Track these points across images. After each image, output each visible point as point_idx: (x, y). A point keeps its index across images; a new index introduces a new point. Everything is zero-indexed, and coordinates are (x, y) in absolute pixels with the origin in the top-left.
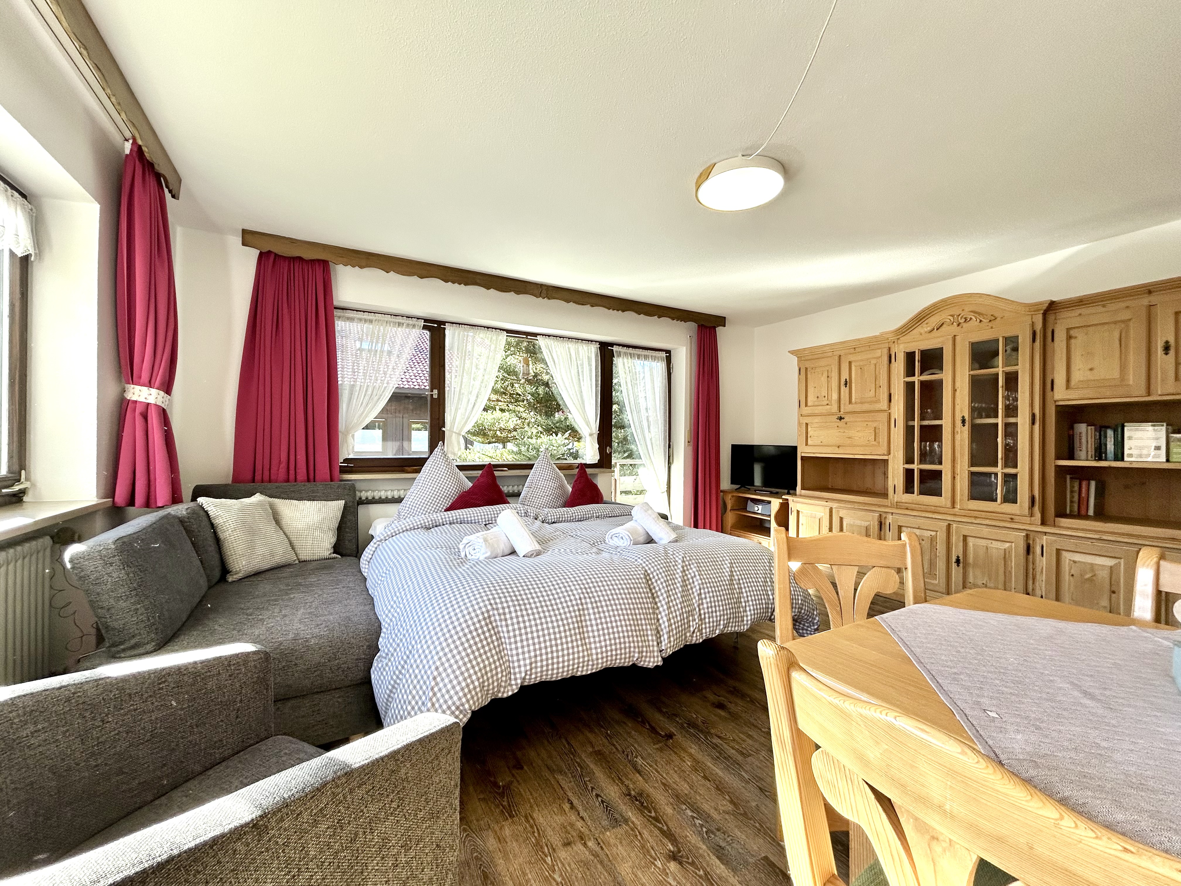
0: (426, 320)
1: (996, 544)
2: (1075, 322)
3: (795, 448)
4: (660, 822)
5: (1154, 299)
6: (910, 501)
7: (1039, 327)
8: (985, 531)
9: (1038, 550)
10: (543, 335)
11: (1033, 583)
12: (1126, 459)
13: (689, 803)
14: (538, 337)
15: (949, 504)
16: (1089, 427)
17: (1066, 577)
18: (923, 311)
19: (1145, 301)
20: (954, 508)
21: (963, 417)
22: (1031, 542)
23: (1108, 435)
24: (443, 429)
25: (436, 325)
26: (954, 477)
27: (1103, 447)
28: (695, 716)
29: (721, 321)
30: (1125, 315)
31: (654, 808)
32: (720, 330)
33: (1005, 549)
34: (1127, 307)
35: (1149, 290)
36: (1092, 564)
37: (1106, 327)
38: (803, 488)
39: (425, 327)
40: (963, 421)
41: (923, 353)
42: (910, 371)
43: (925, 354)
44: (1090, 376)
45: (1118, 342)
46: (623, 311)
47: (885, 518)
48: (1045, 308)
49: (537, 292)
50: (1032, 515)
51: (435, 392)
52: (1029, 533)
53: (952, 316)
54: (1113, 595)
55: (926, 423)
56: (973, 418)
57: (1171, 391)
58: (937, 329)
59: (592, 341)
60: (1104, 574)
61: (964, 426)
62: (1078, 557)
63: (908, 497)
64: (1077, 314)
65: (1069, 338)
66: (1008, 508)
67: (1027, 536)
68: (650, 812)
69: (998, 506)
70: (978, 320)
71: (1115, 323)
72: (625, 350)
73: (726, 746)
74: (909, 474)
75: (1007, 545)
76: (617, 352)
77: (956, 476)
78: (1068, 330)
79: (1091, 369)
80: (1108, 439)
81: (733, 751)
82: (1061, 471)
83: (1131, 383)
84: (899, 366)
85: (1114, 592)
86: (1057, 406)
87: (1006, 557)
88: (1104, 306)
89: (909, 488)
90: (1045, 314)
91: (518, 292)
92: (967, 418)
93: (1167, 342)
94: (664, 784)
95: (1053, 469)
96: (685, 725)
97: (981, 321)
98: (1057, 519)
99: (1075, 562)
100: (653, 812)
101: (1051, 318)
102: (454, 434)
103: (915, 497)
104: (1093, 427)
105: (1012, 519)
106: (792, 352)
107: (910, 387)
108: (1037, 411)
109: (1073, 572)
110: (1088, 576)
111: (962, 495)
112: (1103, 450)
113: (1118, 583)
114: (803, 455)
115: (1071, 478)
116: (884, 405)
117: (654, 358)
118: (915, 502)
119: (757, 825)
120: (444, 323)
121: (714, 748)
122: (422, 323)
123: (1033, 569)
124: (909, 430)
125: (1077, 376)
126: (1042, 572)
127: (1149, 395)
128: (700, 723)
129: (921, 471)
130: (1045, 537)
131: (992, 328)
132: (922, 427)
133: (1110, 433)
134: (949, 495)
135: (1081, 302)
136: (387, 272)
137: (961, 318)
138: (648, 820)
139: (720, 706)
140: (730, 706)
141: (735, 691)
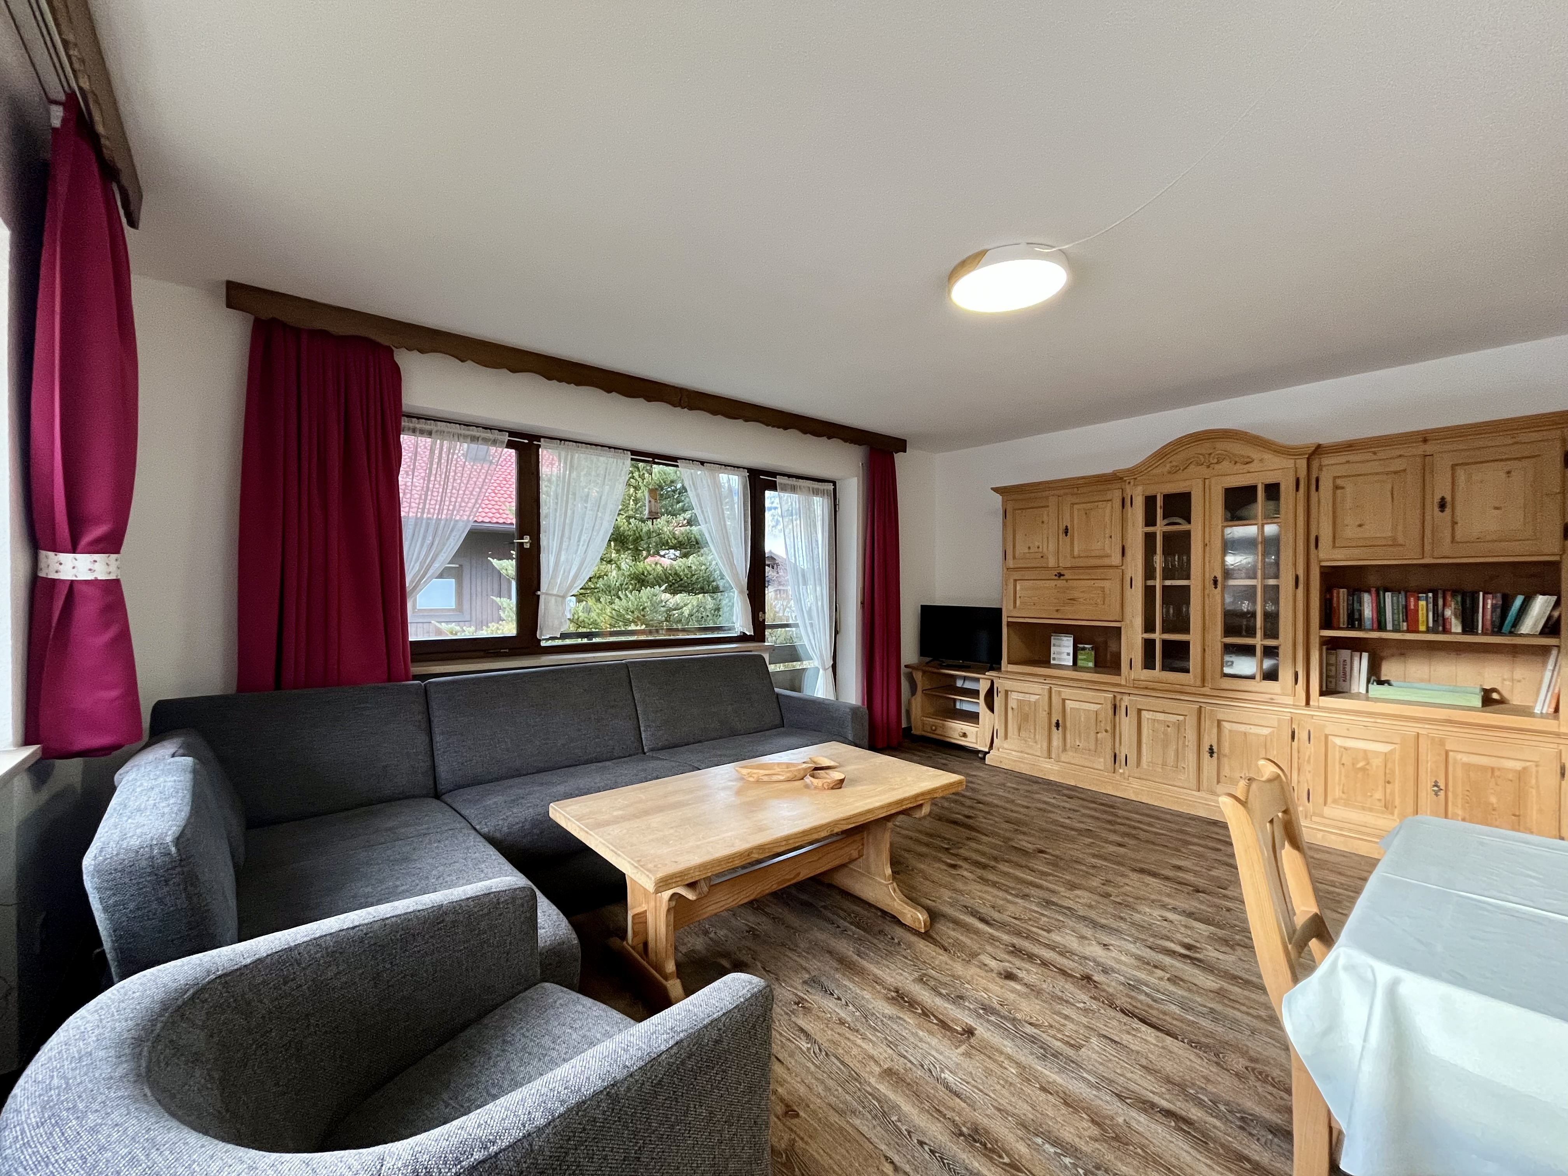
0: (512, 434)
1: (1255, 730)
2: (1342, 470)
3: (999, 611)
5: (1429, 448)
6: (1151, 679)
7: (1302, 474)
9: (1304, 736)
10: (685, 460)
11: (1299, 774)
14: (679, 463)
15: (1199, 683)
16: (1346, 591)
17: (1335, 768)
18: (1167, 446)
19: (1420, 450)
20: (1204, 686)
21: (1215, 577)
22: (1296, 727)
24: (539, 593)
25: (526, 441)
26: (1204, 650)
29: (900, 445)
30: (1397, 465)
32: (899, 457)
33: (1266, 736)
34: (1401, 456)
35: (1425, 437)
36: (1365, 751)
37: (1377, 478)
38: (1009, 663)
39: (510, 445)
40: (1215, 583)
41: (1167, 497)
42: (1150, 521)
43: (1169, 498)
44: (1359, 533)
45: (1390, 495)
46: (785, 429)
47: (1121, 699)
48: (1309, 452)
49: (675, 398)
50: (1295, 694)
51: (526, 540)
52: (1292, 716)
53: (1202, 455)
54: (1388, 786)
55: (1168, 583)
56: (1225, 579)
57: (1448, 553)
58: (1183, 470)
59: (740, 467)
60: (1377, 763)
61: (1216, 588)
62: (1349, 743)
63: (1147, 674)
65: (1337, 487)
66: (1269, 687)
67: (1291, 721)
68: (1001, 1157)
69: (1257, 684)
70: (1233, 462)
71: (1387, 474)
72: (780, 480)
73: (1044, 1035)
74: (1149, 645)
75: (1269, 730)
77: (1206, 649)
78: (1335, 478)
79: (1361, 526)
81: (1059, 1044)
82: (1325, 643)
83: (1403, 542)
84: (1137, 513)
85: (1389, 782)
86: (1321, 567)
87: (1267, 744)
88: (1375, 453)
89: (1149, 664)
90: (1308, 459)
91: (649, 399)
92: (1219, 578)
93: (1443, 499)
94: (998, 1109)
95: (1317, 640)
97: (1236, 463)
98: (1323, 699)
100: (1004, 1155)
101: (1315, 464)
103: (1157, 673)
105: (1272, 699)
106: (995, 490)
107: (1150, 538)
108: (1301, 573)
110: (1360, 765)
113: (1393, 772)
114: (1010, 620)
116: (1116, 559)
117: (816, 492)
118: (1156, 680)
120: (538, 438)
122: (506, 438)
123: (1299, 759)
125: (1344, 534)
126: (1309, 761)
127: (1423, 558)
130: (1312, 721)
131: (1247, 472)
134: (1199, 670)
135: (1350, 447)
138: (1005, 1170)
139: (1009, 976)
140: (1021, 974)
141: (1016, 951)
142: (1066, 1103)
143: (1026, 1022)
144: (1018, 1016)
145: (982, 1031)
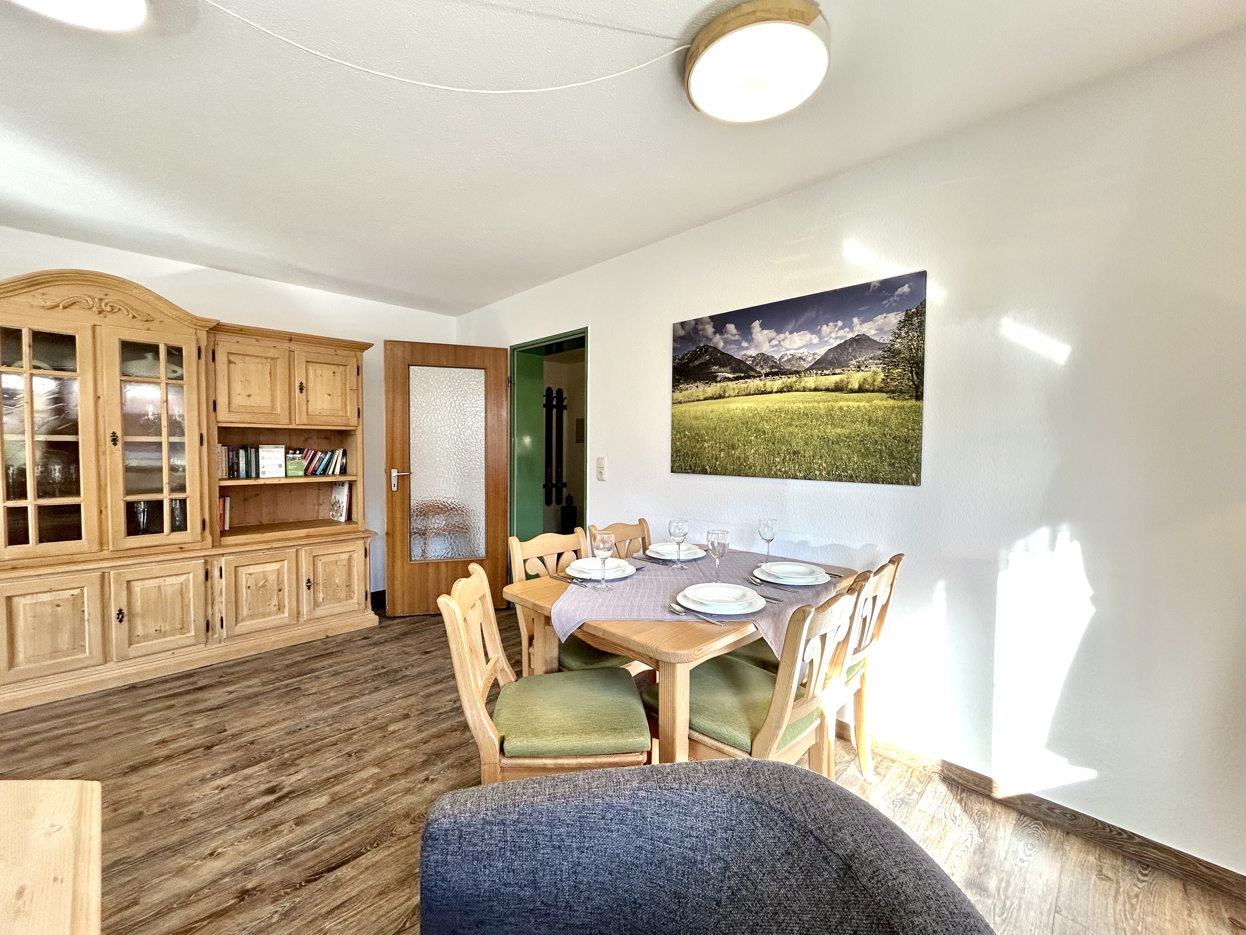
1: (170, 581)
2: (235, 348)
5: (293, 346)
7: (203, 343)
8: (157, 569)
9: (216, 573)
11: (212, 608)
12: (261, 476)
15: (96, 547)
17: (244, 590)
18: (41, 274)
19: (286, 345)
21: (114, 433)
22: (209, 568)
23: (240, 455)
26: (101, 512)
27: (235, 466)
30: (271, 353)
33: (181, 583)
34: (275, 347)
35: (291, 338)
36: (264, 572)
37: (259, 360)
40: (114, 439)
41: (37, 335)
43: (40, 336)
44: (248, 402)
45: (269, 376)
48: (212, 326)
50: (203, 539)
52: (206, 558)
53: (93, 298)
54: (280, 593)
56: (127, 435)
57: (305, 422)
58: (65, 308)
60: (272, 578)
61: (115, 444)
62: (252, 569)
64: (237, 341)
66: (178, 537)
67: (206, 562)
69: (167, 537)
70: (131, 316)
75: (184, 577)
79: (249, 396)
80: (241, 459)
83: (279, 412)
85: (280, 590)
86: (218, 427)
87: (182, 590)
89: (17, 538)
92: (119, 434)
95: (217, 490)
97: (134, 317)
98: (223, 539)
99: (250, 574)
105: (181, 548)
108: (204, 433)
109: (249, 584)
111: (115, 532)
113: (283, 581)
123: (212, 594)
125: (238, 401)
126: (221, 593)
129: (41, 509)
130: (223, 559)
131: (149, 330)
135: (241, 331)
137: (106, 305)
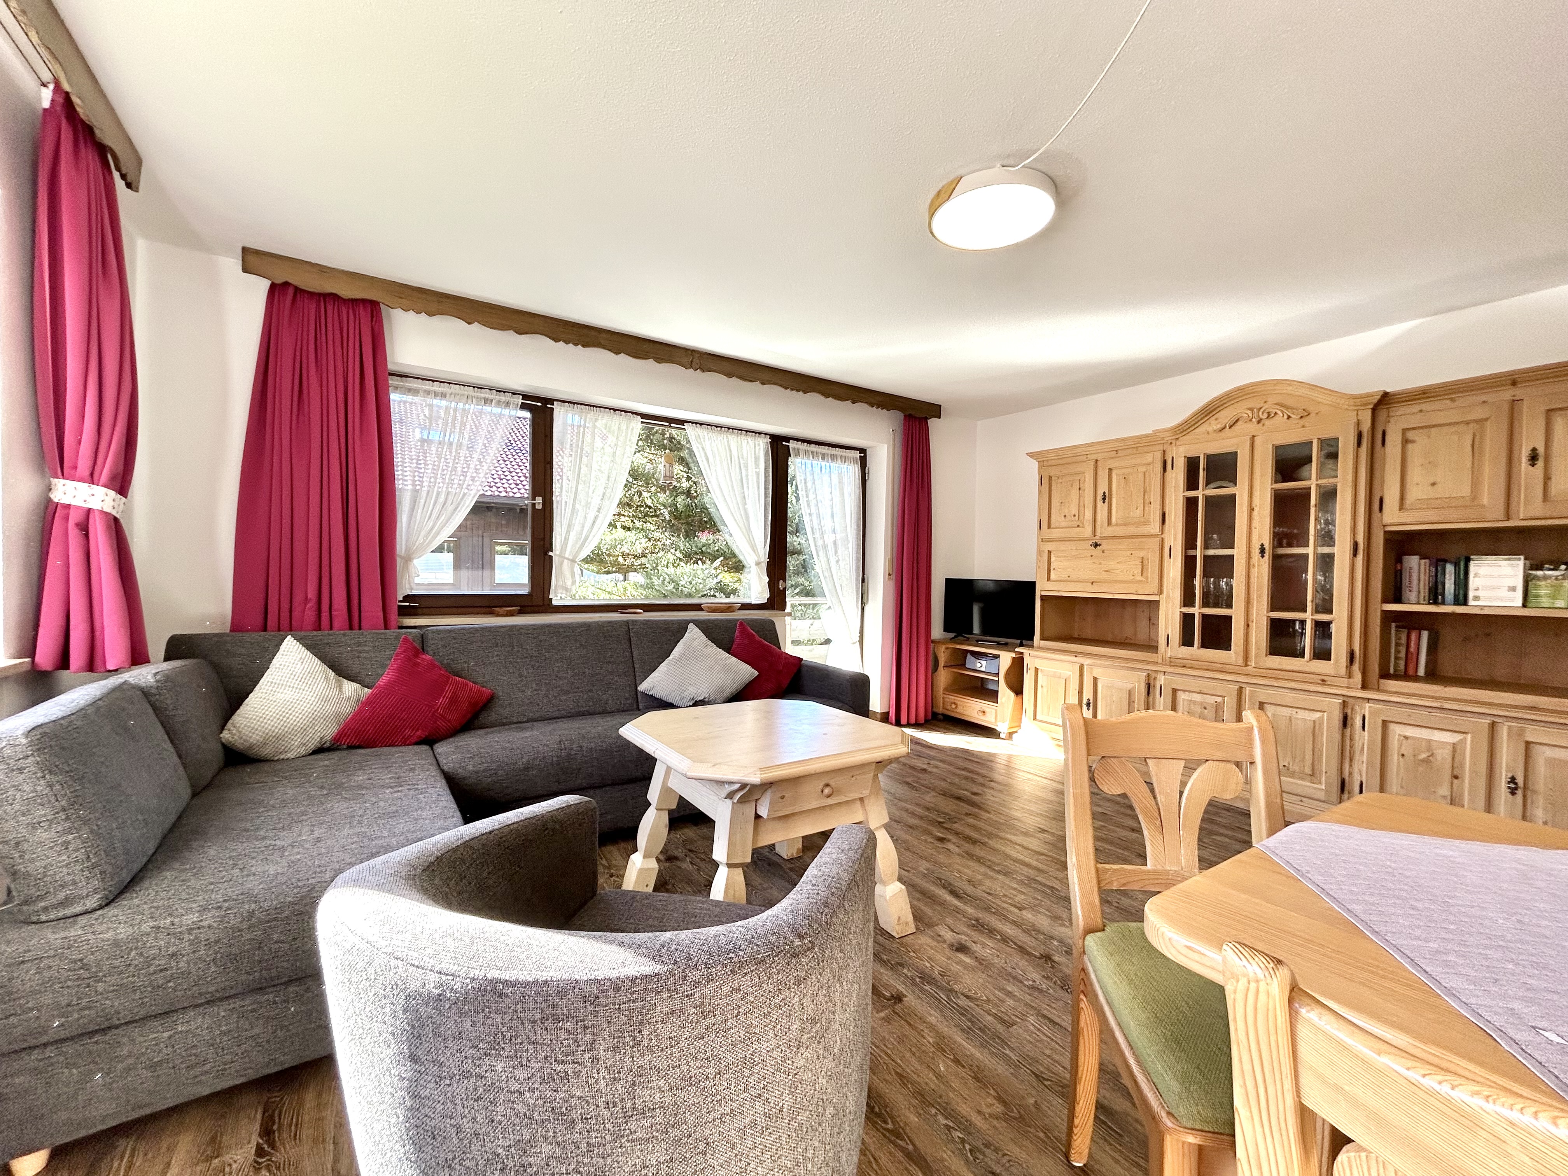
0: (525, 397)
1: (1302, 714)
2: (1414, 421)
3: (1032, 585)
4: (902, 1139)
5: (1518, 392)
6: (1188, 657)
7: (1366, 426)
8: (1289, 697)
9: (1358, 722)
10: (693, 423)
11: (1351, 766)
12: (1471, 602)
13: (939, 1104)
14: (686, 426)
15: (1240, 662)
16: (1423, 561)
17: (1394, 758)
18: (1212, 402)
19: (1507, 394)
20: (1246, 665)
21: (1262, 545)
22: (1349, 712)
23: (1447, 570)
24: (551, 554)
25: (539, 404)
26: (1248, 625)
27: (1440, 587)
28: (928, 965)
29: (935, 410)
30: (1478, 413)
31: (892, 1118)
32: (933, 423)
33: (1314, 722)
34: (1484, 402)
35: (1514, 379)
36: (1429, 741)
37: (1455, 428)
38: (1043, 638)
39: (523, 407)
40: (1262, 551)
41: (1210, 458)
42: (1192, 483)
43: (1212, 460)
44: (1431, 493)
45: (1470, 448)
46: (805, 392)
47: (1155, 678)
48: (1375, 401)
49: (686, 360)
50: (1350, 675)
51: (539, 500)
52: (1345, 699)
53: (1251, 409)
54: (1456, 781)
55: (1211, 552)
56: (1274, 548)
57: (1539, 514)
58: (1230, 427)
59: (760, 433)
60: (1443, 755)
61: (1263, 557)
62: (1410, 732)
63: (1186, 651)
64: (1416, 411)
65: (1406, 442)
66: (1320, 666)
67: (1344, 704)
68: (886, 1122)
69: (1306, 664)
70: (1286, 417)
71: (1467, 423)
72: (805, 446)
73: (977, 1009)
74: (1187, 620)
75: (1318, 715)
76: (794, 449)
77: (1250, 624)
78: (1405, 431)
79: (1433, 484)
80: (1447, 576)
81: (990, 1018)
82: (1388, 618)
83: (1485, 501)
84: (1178, 476)
85: (1456, 777)
86: (1385, 532)
87: (1315, 730)
88: (1452, 400)
89: (1187, 640)
90: (1374, 410)
91: (659, 360)
92: (1267, 546)
93: (1534, 450)
94: (900, 1075)
95: (1379, 614)
96: (918, 980)
97: (1289, 417)
98: (1382, 681)
99: (1406, 738)
100: (889, 1121)
101: (1382, 415)
102: (566, 561)
103: (1196, 651)
104: (1427, 561)
105: (1323, 681)
106: (1031, 455)
107: (1191, 504)
108: (1360, 539)
109: (1403, 751)
110: (1423, 756)
111: (1258, 649)
112: (1440, 591)
113: (1462, 765)
114: (1044, 593)
115: (1396, 627)
116: (1155, 528)
117: (844, 459)
118: (1195, 658)
119: (1041, 1135)
120: (551, 401)
121: (962, 1014)
122: (519, 400)
123: (1351, 747)
124: (1189, 563)
125: (1414, 494)
126: (1362, 750)
127: (1508, 519)
128: (938, 977)
129: (1204, 617)
130: (1367, 705)
131: (1303, 427)
132: (1206, 558)
133: (1450, 568)
134: (1241, 648)
135: (1424, 394)
136: (469, 324)
137: (1263, 413)
138: (884, 1136)
139: (962, 948)
140: (976, 948)
141: (978, 926)
142: (977, 1079)
143: (963, 994)
144: (956, 987)
145: (910, 999)
